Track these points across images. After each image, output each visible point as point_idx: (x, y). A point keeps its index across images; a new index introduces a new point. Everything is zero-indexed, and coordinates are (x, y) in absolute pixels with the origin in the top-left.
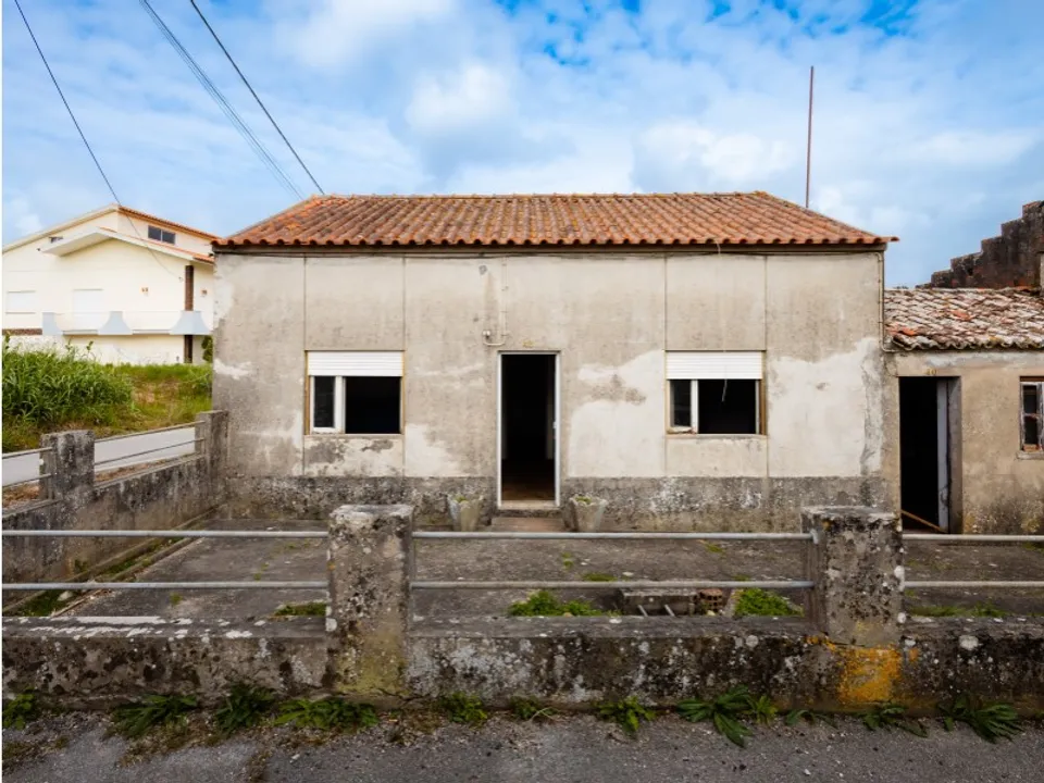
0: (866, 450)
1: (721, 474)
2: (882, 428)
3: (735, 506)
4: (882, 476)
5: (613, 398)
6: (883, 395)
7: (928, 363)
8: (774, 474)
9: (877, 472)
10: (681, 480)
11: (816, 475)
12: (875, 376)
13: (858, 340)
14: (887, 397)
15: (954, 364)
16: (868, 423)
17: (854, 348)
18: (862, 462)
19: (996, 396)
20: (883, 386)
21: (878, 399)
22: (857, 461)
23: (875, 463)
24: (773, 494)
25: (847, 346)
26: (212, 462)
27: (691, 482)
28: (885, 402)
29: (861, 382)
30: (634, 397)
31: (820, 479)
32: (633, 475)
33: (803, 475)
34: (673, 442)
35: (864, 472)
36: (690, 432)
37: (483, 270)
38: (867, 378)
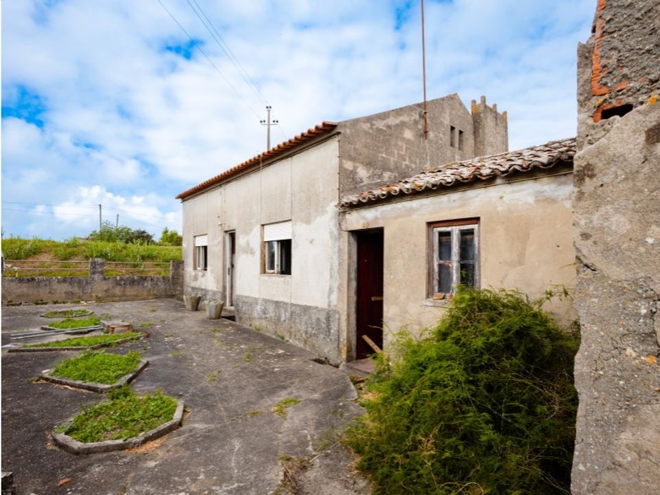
0: (330, 289)
1: (276, 299)
2: (338, 272)
3: (279, 319)
4: (338, 309)
5: (247, 253)
6: (339, 246)
7: (363, 218)
8: (293, 302)
9: (335, 306)
10: (263, 300)
11: (309, 305)
12: (336, 232)
13: (328, 205)
14: (341, 247)
15: (379, 216)
16: (331, 269)
17: (326, 212)
18: (329, 297)
19: (407, 243)
20: (339, 238)
21: (336, 249)
22: (326, 296)
23: (334, 297)
24: (292, 313)
25: (324, 212)
26: (173, 278)
27: (266, 301)
28: (340, 251)
29: (328, 236)
30: (252, 253)
31: (310, 307)
32: (252, 295)
33: (304, 304)
34: (265, 277)
35: (329, 306)
36: (274, 273)
38: (331, 233)
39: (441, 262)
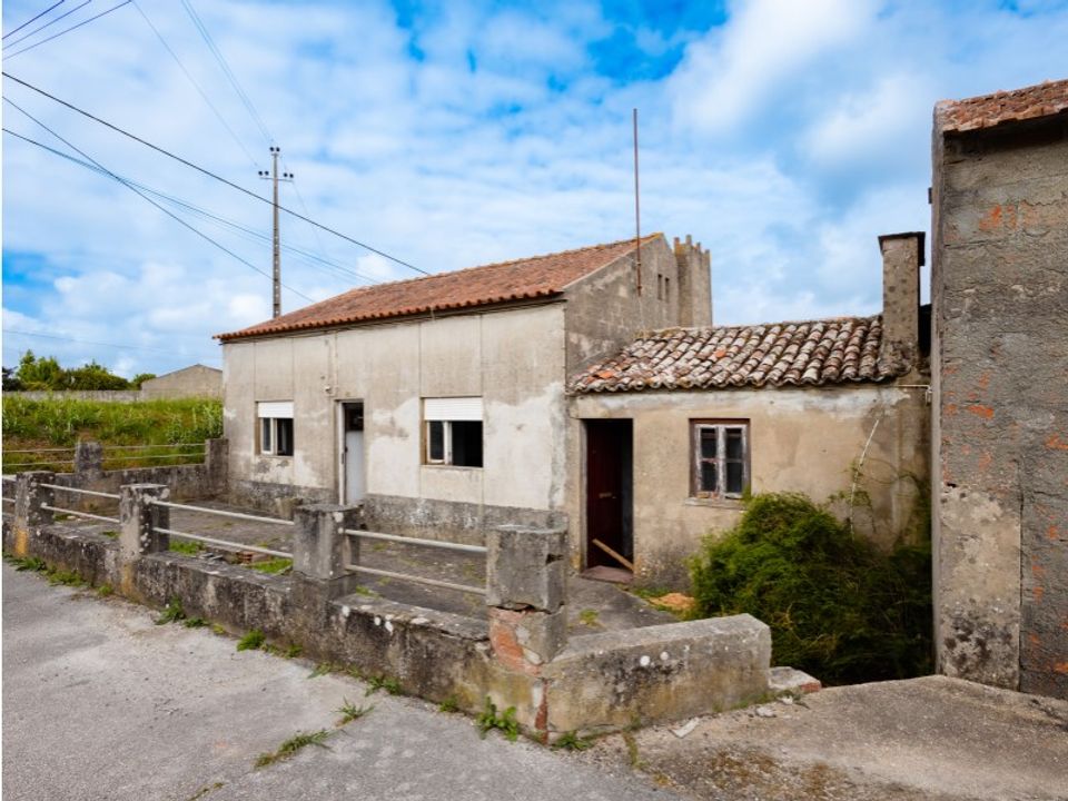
0: (553, 486)
1: (453, 500)
2: (565, 467)
3: (461, 526)
4: (565, 511)
5: (391, 435)
6: (566, 436)
7: (604, 406)
8: (488, 503)
9: (562, 507)
10: (428, 501)
11: (516, 506)
12: (560, 418)
13: (548, 385)
14: (570, 437)
15: (626, 406)
16: (554, 462)
17: (544, 392)
18: (550, 496)
19: (665, 438)
20: (566, 427)
21: (562, 440)
22: (546, 494)
23: (559, 498)
24: (486, 518)
25: (539, 392)
27: (434, 503)
28: (568, 442)
29: (548, 423)
30: (402, 434)
31: (519, 509)
32: (402, 494)
33: (507, 505)
34: (426, 470)
35: (551, 507)
36: (443, 463)
37: (327, 342)
38: (553, 420)
39: (705, 459)
